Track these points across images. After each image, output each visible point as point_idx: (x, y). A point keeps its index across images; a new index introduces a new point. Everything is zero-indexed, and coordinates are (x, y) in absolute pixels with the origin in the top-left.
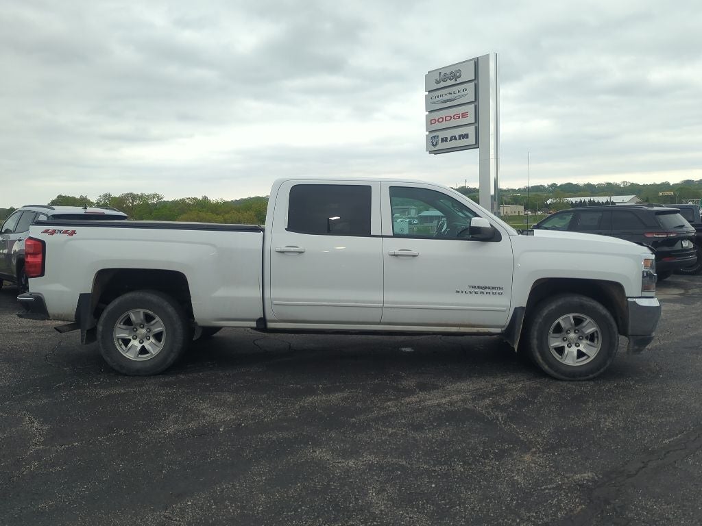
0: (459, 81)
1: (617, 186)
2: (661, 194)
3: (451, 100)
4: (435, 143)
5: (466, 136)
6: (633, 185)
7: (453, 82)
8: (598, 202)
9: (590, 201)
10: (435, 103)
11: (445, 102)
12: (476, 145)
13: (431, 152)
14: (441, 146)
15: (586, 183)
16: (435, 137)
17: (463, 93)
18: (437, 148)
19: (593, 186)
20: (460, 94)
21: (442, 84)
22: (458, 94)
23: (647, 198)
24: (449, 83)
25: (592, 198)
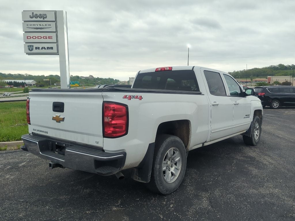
0: (45, 20)
1: (23, 76)
2: (45, 80)
3: (41, 28)
4: (31, 49)
5: (52, 48)
6: (30, 75)
7: (42, 19)
8: (18, 82)
9: (14, 82)
10: (30, 28)
11: (37, 28)
12: (57, 54)
13: (27, 53)
14: (35, 51)
15: (9, 73)
16: (30, 46)
17: (48, 26)
18: (32, 52)
19: (12, 75)
20: (46, 26)
21: (34, 19)
22: (45, 26)
23: (39, 81)
24: (38, 19)
25: (15, 81)
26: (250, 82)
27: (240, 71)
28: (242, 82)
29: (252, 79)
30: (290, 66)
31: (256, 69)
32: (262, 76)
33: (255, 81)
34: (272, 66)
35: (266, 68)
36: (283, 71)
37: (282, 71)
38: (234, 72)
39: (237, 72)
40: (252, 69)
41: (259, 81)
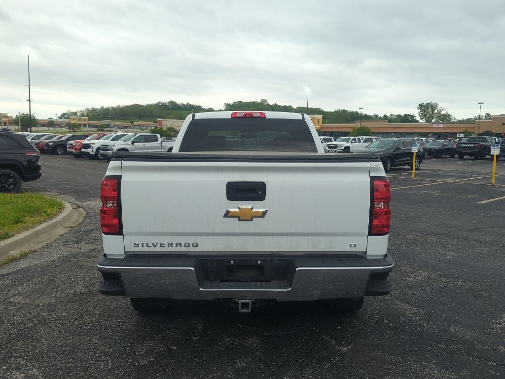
26: (130, 126)
27: (112, 108)
28: (117, 126)
29: (132, 123)
30: (184, 105)
31: (137, 106)
32: (147, 117)
33: (138, 126)
34: (160, 102)
35: (151, 105)
36: (177, 112)
37: (174, 112)
38: (102, 108)
39: (108, 109)
40: (131, 106)
41: (143, 126)
